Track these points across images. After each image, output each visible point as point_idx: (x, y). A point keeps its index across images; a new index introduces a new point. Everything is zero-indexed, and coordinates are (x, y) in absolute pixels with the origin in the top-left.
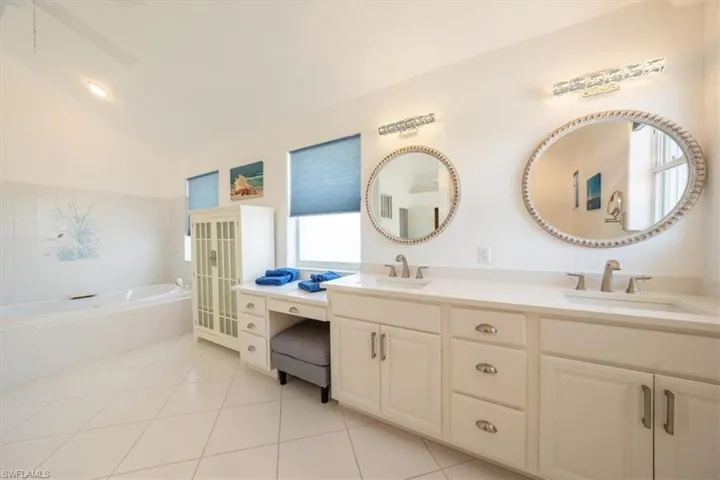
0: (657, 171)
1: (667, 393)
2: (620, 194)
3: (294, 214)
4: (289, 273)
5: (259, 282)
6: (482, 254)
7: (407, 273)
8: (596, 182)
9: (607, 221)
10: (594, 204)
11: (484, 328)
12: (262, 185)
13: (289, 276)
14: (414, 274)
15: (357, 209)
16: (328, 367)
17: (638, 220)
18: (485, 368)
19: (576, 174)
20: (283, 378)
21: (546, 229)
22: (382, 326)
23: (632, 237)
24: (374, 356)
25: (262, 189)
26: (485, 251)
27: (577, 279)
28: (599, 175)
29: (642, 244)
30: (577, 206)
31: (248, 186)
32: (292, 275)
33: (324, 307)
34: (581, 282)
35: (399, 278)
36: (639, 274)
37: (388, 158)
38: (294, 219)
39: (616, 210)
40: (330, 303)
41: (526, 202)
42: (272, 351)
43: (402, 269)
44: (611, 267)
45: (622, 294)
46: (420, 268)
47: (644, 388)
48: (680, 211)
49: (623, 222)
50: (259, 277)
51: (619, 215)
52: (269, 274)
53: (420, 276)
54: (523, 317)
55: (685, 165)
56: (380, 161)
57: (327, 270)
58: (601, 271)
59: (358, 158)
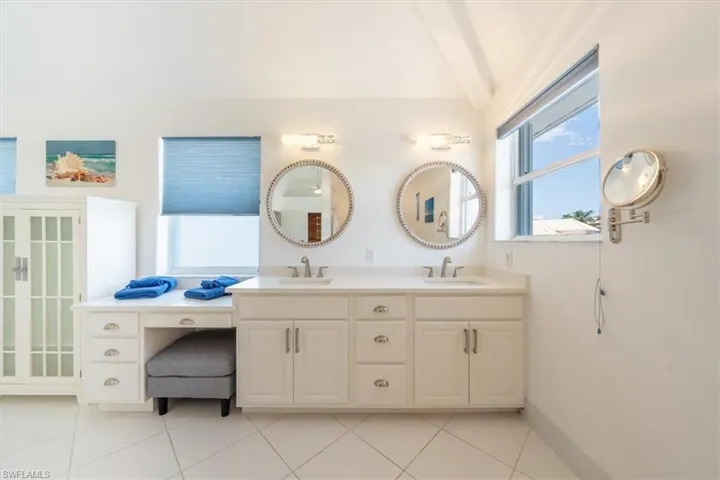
0: (463, 200)
1: (475, 331)
2: (446, 214)
3: (167, 211)
4: (165, 282)
5: (120, 296)
6: (369, 255)
7: (308, 273)
8: (430, 203)
9: (438, 231)
10: (430, 219)
11: (379, 309)
12: (114, 172)
13: (166, 285)
14: (315, 272)
15: (255, 211)
16: (233, 375)
17: (454, 232)
18: (379, 339)
19: (418, 195)
20: (163, 406)
21: (411, 236)
22: (296, 322)
23: (455, 242)
24: (288, 350)
25: (113, 177)
26: (371, 252)
27: (428, 270)
28: (433, 199)
29: (460, 246)
30: (418, 219)
31: (86, 170)
32: (170, 284)
33: (230, 313)
34: (431, 272)
35: (301, 278)
36: (459, 265)
37: (290, 167)
38: (167, 218)
39: (443, 224)
40: (237, 308)
41: (399, 216)
42: (148, 376)
43: (304, 270)
44: (447, 261)
45: (451, 278)
46: (321, 269)
47: (465, 331)
48: (476, 227)
49: (447, 233)
50: (119, 290)
51: (444, 228)
52: (134, 285)
53: (320, 275)
54: (403, 297)
55: (477, 199)
56: (283, 168)
57: (218, 276)
58: (441, 264)
59: (258, 161)
